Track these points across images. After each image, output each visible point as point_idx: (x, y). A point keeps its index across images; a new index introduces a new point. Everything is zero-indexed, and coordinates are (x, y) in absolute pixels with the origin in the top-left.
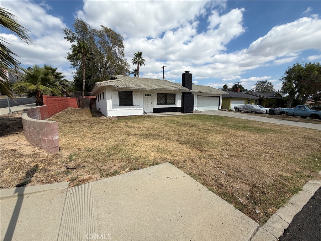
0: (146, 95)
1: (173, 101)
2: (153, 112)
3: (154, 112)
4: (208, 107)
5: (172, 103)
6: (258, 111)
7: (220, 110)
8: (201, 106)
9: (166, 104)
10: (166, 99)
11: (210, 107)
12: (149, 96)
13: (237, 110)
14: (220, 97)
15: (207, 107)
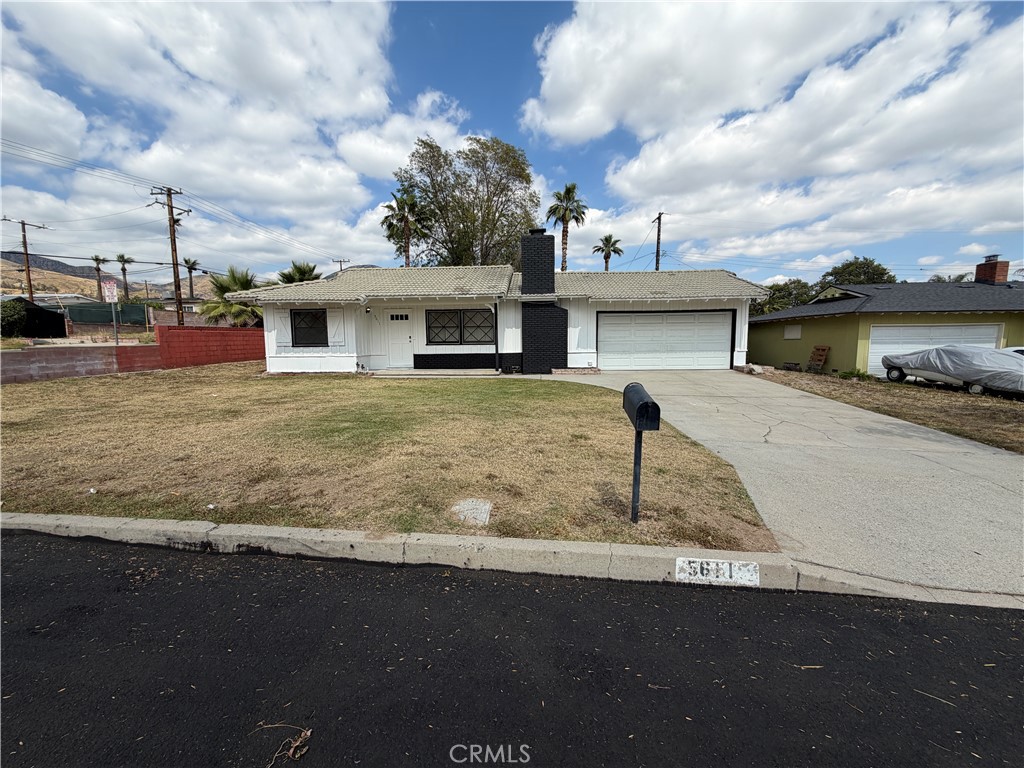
0: (392, 318)
1: (491, 334)
2: (413, 365)
3: (417, 366)
4: (664, 355)
5: (488, 339)
6: (998, 384)
7: (739, 370)
8: (624, 352)
9: (461, 342)
10: (461, 327)
11: (670, 355)
12: (402, 319)
13: (895, 374)
14: (734, 312)
15: (658, 355)
